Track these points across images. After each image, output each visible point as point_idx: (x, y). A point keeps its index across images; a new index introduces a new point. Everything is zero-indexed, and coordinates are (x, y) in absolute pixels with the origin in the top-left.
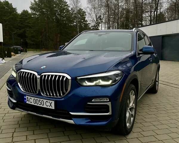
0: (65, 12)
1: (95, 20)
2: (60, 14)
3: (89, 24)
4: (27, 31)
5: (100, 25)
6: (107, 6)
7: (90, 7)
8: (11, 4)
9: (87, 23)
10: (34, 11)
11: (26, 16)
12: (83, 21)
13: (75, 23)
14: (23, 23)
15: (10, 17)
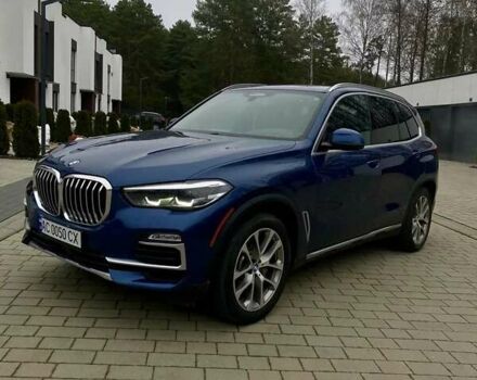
0: (282, 27)
1: (361, 47)
2: (267, 32)
3: (344, 58)
4: (184, 74)
5: (376, 62)
6: (398, 10)
7: (350, 13)
8: (150, 5)
9: (342, 55)
10: (204, 24)
11: (184, 35)
12: (328, 50)
13: (306, 57)
14: (174, 54)
15: (144, 38)
